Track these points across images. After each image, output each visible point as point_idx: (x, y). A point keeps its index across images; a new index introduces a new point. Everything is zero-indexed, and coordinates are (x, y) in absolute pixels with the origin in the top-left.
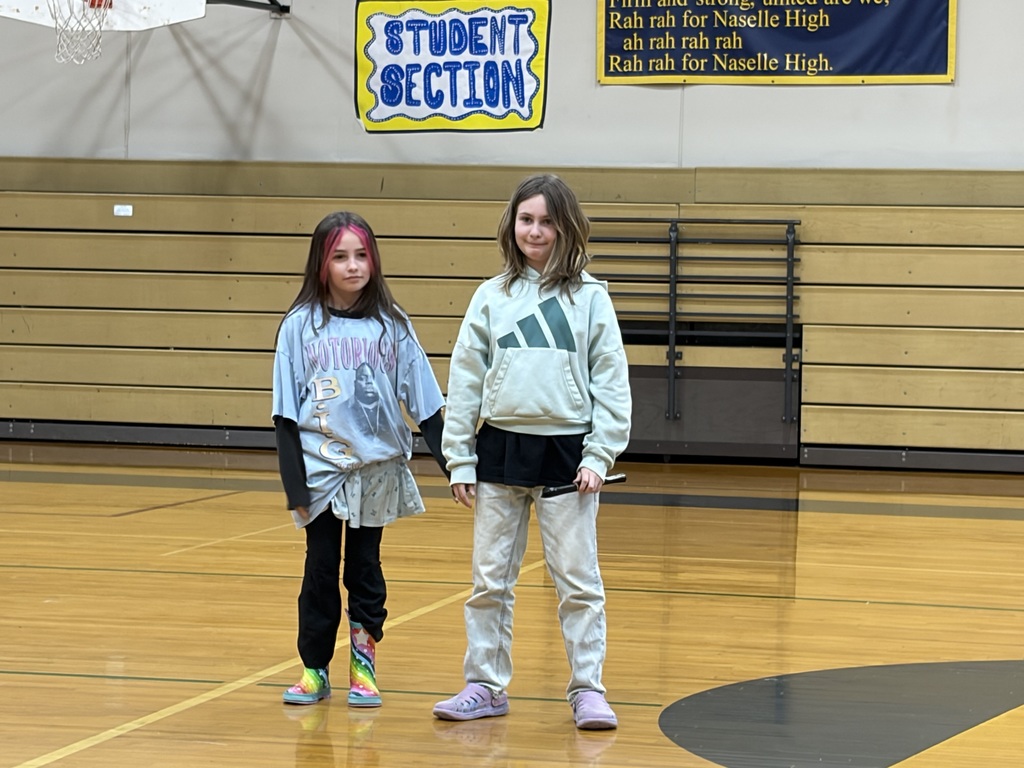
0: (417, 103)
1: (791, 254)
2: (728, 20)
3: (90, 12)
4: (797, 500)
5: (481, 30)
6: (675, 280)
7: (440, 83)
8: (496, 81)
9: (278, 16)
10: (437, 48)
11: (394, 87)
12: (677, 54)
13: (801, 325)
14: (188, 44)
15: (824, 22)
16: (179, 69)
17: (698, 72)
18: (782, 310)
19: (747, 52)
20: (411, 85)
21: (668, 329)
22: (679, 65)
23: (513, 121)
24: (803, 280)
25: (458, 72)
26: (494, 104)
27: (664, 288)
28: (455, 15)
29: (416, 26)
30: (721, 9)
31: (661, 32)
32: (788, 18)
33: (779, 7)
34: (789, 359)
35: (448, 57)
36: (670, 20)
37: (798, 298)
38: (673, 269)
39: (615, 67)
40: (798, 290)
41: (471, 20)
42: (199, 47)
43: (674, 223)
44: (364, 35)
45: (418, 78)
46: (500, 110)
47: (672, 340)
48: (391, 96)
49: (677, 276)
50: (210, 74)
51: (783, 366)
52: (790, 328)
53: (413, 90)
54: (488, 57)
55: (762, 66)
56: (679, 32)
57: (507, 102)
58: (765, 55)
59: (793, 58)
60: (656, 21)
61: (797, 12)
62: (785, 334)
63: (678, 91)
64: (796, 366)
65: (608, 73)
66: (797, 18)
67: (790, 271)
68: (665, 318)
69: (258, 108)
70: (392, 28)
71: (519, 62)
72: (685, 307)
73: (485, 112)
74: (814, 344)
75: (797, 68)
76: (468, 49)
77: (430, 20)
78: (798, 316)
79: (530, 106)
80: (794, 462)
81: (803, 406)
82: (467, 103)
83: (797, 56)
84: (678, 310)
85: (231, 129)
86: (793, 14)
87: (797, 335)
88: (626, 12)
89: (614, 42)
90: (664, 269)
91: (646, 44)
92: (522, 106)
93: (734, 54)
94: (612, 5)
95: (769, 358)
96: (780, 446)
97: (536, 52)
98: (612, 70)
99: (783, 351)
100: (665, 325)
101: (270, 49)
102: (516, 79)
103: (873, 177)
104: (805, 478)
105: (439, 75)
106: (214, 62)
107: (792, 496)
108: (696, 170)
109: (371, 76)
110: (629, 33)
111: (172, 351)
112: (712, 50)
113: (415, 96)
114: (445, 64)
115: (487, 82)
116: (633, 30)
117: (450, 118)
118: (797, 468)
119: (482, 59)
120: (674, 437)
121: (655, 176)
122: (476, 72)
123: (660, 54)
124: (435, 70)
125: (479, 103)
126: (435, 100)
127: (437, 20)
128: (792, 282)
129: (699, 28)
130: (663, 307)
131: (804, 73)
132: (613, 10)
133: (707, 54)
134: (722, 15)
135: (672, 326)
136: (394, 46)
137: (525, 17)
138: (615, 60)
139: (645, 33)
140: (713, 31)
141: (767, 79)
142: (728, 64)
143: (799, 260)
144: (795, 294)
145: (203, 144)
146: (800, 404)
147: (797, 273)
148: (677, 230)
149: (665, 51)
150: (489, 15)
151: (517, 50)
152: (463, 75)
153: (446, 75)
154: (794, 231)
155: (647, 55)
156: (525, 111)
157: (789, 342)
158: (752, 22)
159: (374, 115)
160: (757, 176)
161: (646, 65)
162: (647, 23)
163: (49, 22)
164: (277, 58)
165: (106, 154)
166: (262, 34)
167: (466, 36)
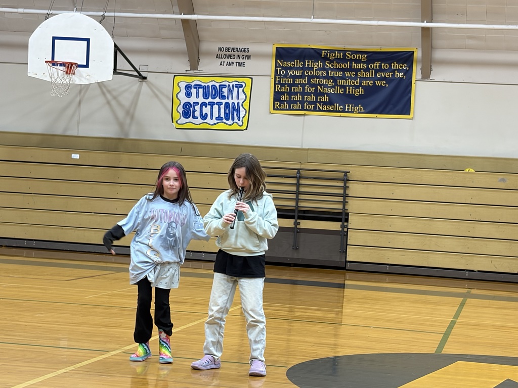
0: (197, 118)
1: (345, 184)
2: (323, 90)
3: (66, 76)
4: (344, 284)
5: (224, 90)
6: (298, 193)
7: (206, 110)
8: (229, 110)
9: (142, 80)
10: (206, 96)
11: (188, 111)
12: (302, 103)
13: (348, 213)
14: (104, 90)
15: (362, 92)
16: (101, 100)
17: (310, 110)
18: (341, 207)
19: (330, 103)
20: (194, 111)
21: (295, 212)
22: (303, 107)
23: (235, 127)
24: (350, 195)
25: (214, 106)
26: (228, 119)
27: (294, 196)
28: (213, 83)
29: (198, 87)
30: (320, 85)
31: (296, 94)
32: (347, 90)
33: (344, 85)
34: (343, 227)
35: (210, 100)
36: (299, 89)
37: (347, 202)
38: (298, 189)
39: (277, 107)
40: (348, 199)
41: (220, 86)
42: (109, 92)
43: (299, 170)
44: (176, 90)
45: (197, 108)
46: (230, 122)
47: (296, 217)
48: (186, 114)
49: (299, 192)
50: (113, 103)
51: (341, 229)
52: (344, 214)
53: (195, 112)
54: (226, 101)
55: (336, 109)
56: (303, 94)
57: (233, 119)
58: (338, 105)
59: (349, 106)
60: (294, 89)
61: (351, 88)
62: (342, 217)
63: (302, 117)
64: (346, 230)
65: (274, 109)
66: (351, 90)
67: (345, 191)
68: (294, 208)
69: (132, 117)
70: (188, 87)
71: (238, 103)
72: (302, 204)
73: (224, 122)
74: (353, 221)
75: (350, 110)
76: (218, 97)
77: (203, 85)
78: (347, 210)
79: (242, 121)
80: (344, 268)
81: (348, 246)
82: (217, 119)
83: (350, 105)
84: (299, 205)
85: (121, 125)
86: (349, 89)
87: (347, 217)
88: (283, 85)
89: (277, 96)
90: (294, 189)
91: (290, 98)
92: (239, 120)
93: (325, 103)
94: (277, 82)
95: (335, 226)
96: (338, 262)
97: (245, 99)
98: (276, 108)
99: (341, 223)
100: (293, 211)
101: (138, 94)
102: (237, 110)
103: (380, 155)
104: (348, 275)
105: (206, 107)
106: (115, 98)
107: (342, 282)
108: (308, 149)
109: (179, 106)
110: (283, 93)
111: (93, 214)
112: (316, 101)
113: (196, 115)
114: (209, 102)
115: (225, 111)
116: (285, 92)
117: (210, 124)
118: (345, 271)
119: (224, 101)
120: (295, 256)
121: (292, 151)
122: (221, 106)
123: (295, 102)
124: (204, 105)
125: (222, 119)
126: (204, 117)
127: (206, 85)
128: (345, 196)
129: (312, 93)
130: (293, 204)
131: (353, 112)
132: (277, 84)
133: (314, 103)
134: (321, 88)
135: (296, 211)
136: (188, 95)
137: (242, 85)
138: (277, 104)
139: (290, 94)
140: (317, 94)
141: (338, 114)
142: (323, 107)
143: (348, 187)
144: (346, 201)
145: (109, 131)
147: (347, 192)
148: (300, 173)
149: (298, 101)
150: (227, 84)
151: (238, 98)
152: (216, 107)
153: (209, 107)
154: (347, 176)
155: (290, 102)
156: (240, 123)
157: (343, 220)
158: (333, 91)
159: (179, 122)
160: (333, 153)
161: (290, 106)
162: (291, 89)
163: (48, 79)
164: (141, 97)
165: (69, 133)
166: (135, 88)
167: (217, 92)
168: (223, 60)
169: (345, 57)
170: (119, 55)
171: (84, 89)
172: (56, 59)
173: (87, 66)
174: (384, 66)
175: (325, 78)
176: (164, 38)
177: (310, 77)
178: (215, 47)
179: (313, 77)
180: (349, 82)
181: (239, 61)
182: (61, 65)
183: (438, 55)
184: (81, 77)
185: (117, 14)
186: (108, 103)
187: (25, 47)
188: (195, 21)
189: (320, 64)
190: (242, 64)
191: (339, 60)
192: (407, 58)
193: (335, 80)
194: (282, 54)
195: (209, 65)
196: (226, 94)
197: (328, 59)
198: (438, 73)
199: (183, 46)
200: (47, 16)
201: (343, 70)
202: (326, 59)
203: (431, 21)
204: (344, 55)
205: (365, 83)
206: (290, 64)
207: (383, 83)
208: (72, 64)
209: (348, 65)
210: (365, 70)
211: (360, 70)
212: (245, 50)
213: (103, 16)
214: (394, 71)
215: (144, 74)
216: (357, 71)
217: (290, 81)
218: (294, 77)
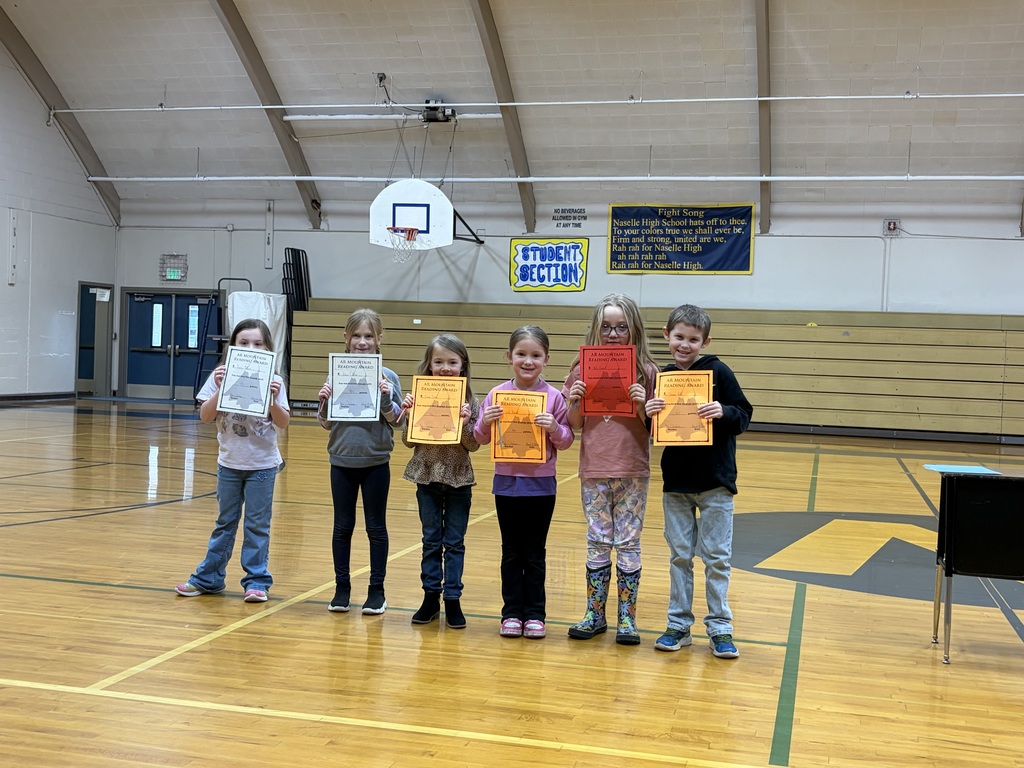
0: (535, 280)
2: (660, 248)
3: (407, 242)
5: (561, 251)
7: (544, 272)
8: (566, 272)
9: (479, 245)
10: (543, 258)
11: (525, 273)
12: (639, 262)
14: (443, 255)
15: (700, 249)
16: (440, 265)
17: (648, 269)
19: (668, 261)
20: (532, 273)
22: (640, 266)
23: (573, 288)
25: (551, 268)
26: (565, 281)
28: (550, 245)
29: (534, 249)
30: (658, 244)
31: (633, 253)
32: (685, 248)
33: (681, 243)
35: (547, 262)
36: (636, 248)
39: (614, 267)
41: (556, 247)
42: (448, 257)
44: (514, 253)
45: (535, 270)
46: (568, 283)
48: (524, 277)
50: (452, 267)
53: (533, 275)
54: (563, 262)
55: (674, 267)
56: (640, 253)
57: (570, 280)
58: (675, 262)
59: (686, 264)
60: (631, 248)
61: (689, 245)
63: (639, 276)
65: (611, 269)
66: (688, 247)
69: (471, 282)
70: (525, 250)
71: (575, 264)
73: (561, 284)
75: (688, 268)
76: (555, 259)
77: (540, 247)
79: (580, 281)
82: (554, 280)
83: (688, 263)
85: (460, 290)
89: (614, 256)
91: (627, 257)
92: (577, 281)
93: (663, 262)
94: (613, 241)
97: (582, 260)
101: (476, 258)
102: (574, 271)
105: (543, 269)
106: (453, 263)
108: (646, 308)
109: (516, 269)
110: (620, 253)
112: (654, 260)
113: (533, 278)
114: (546, 264)
115: (562, 272)
116: (622, 252)
117: (548, 286)
119: (561, 263)
122: (558, 268)
123: (633, 261)
124: (542, 267)
125: (559, 280)
126: (542, 279)
127: (543, 247)
129: (649, 251)
131: (690, 270)
132: (614, 243)
133: (652, 262)
134: (658, 246)
136: (526, 257)
137: (578, 246)
138: (614, 264)
139: (627, 253)
140: (654, 252)
141: (676, 272)
142: (660, 266)
145: (450, 296)
149: (635, 260)
150: (564, 245)
151: (575, 259)
152: (553, 269)
153: (546, 269)
155: (627, 262)
156: (578, 284)
158: (670, 249)
159: (517, 285)
161: (627, 266)
162: (628, 249)
163: (390, 246)
164: (479, 261)
165: (410, 299)
166: (473, 252)
167: (554, 254)
168: (559, 222)
169: (682, 215)
170: (458, 221)
171: (422, 254)
172: (397, 226)
173: (427, 232)
174: (722, 222)
175: (662, 236)
176: (501, 202)
177: (647, 236)
178: (550, 209)
179: (650, 235)
180: (686, 240)
181: (575, 222)
182: (402, 231)
183: (776, 209)
184: (422, 243)
185: (455, 179)
186: (447, 267)
187: (367, 215)
188: (531, 183)
189: (657, 222)
190: (579, 225)
191: (675, 218)
192: (745, 213)
193: (672, 237)
194: (619, 214)
195: (545, 227)
196: (563, 255)
197: (665, 217)
198: (777, 227)
199: (519, 209)
200: (387, 184)
201: (680, 228)
202: (663, 217)
203: (770, 175)
204: (681, 213)
205: (702, 240)
206: (626, 223)
207: (721, 239)
208: (413, 230)
209: (685, 223)
210: (703, 227)
211: (697, 227)
212: (581, 211)
213: (442, 183)
214: (732, 227)
215: (481, 239)
216: (694, 228)
217: (627, 240)
218: (631, 236)
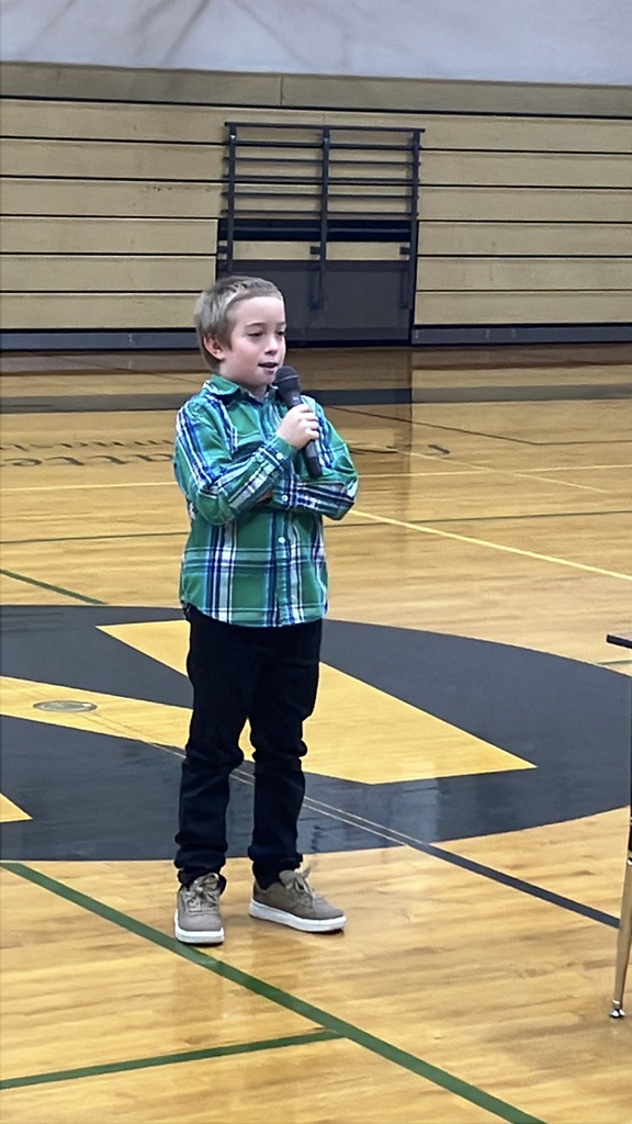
1: (414, 158)
6: (325, 181)
13: (418, 222)
18: (401, 207)
21: (319, 227)
24: (422, 182)
27: (312, 189)
34: (405, 252)
37: (419, 197)
38: (324, 172)
40: (419, 191)
43: (326, 130)
47: (324, 237)
49: (327, 179)
52: (414, 224)
62: (403, 230)
67: (413, 174)
68: (318, 217)
72: (332, 206)
74: (428, 239)
78: (417, 214)
80: (408, 343)
81: (417, 293)
84: (328, 210)
87: (417, 231)
90: (315, 172)
95: (389, 251)
104: (417, 358)
118: (409, 348)
130: (311, 206)
143: (423, 164)
144: (417, 194)
146: (415, 291)
147: (418, 175)
148: (328, 136)
154: (418, 138)
157: (414, 237)
